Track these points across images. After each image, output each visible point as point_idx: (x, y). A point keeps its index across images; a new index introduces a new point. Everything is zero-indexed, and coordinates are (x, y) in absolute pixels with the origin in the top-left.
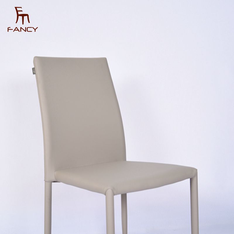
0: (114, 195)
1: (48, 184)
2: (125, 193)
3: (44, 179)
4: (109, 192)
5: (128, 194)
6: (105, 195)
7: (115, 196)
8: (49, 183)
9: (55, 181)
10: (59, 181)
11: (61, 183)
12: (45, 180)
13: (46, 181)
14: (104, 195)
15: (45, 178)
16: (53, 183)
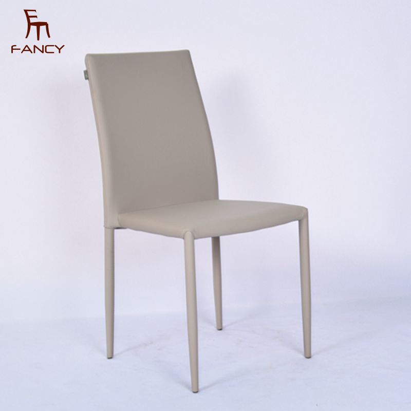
0: (195, 239)
1: (109, 231)
2: (217, 236)
3: (103, 224)
4: (189, 236)
5: (222, 238)
6: (184, 238)
8: (111, 230)
9: (118, 226)
11: (128, 230)
12: (104, 226)
13: (106, 228)
14: (183, 240)
15: (105, 223)
16: (116, 231)
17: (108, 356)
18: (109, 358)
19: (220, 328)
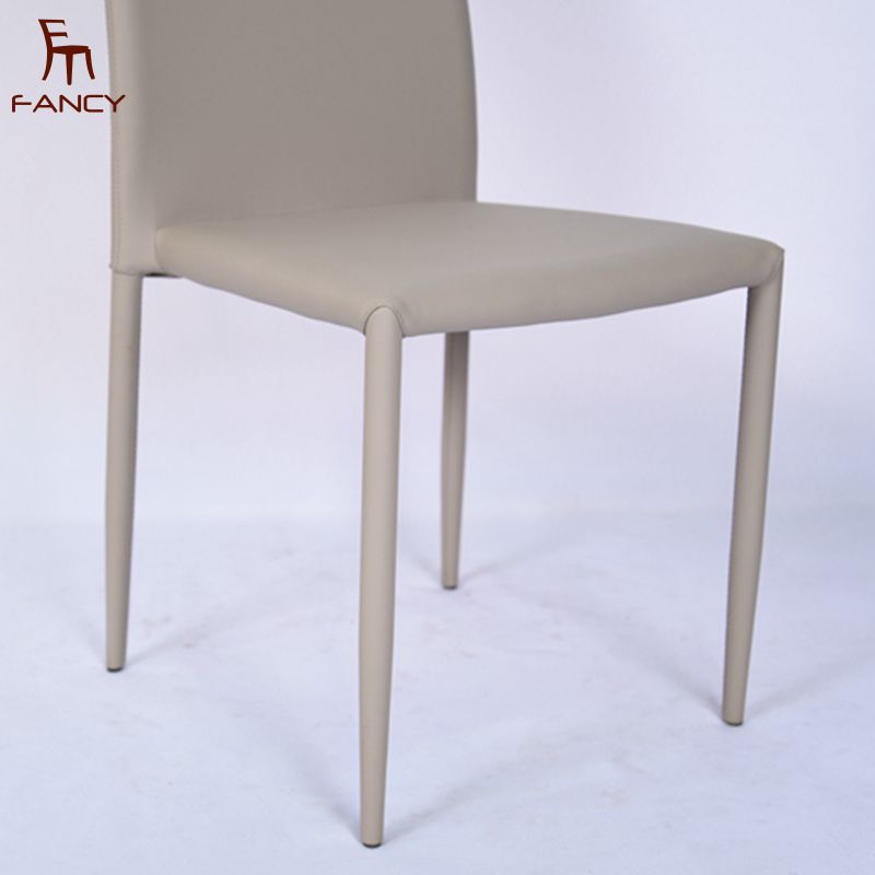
0: (404, 336)
1: (126, 283)
2: (461, 329)
3: (108, 260)
4: (383, 321)
5: (476, 337)
6: (364, 333)
7: (405, 341)
8: (132, 279)
9: (156, 268)
10: (175, 273)
11: (184, 282)
12: (111, 266)
13: (116, 271)
14: (362, 335)
15: (113, 256)
16: (147, 281)
17: (108, 661)
18: (111, 670)
19: (451, 583)
